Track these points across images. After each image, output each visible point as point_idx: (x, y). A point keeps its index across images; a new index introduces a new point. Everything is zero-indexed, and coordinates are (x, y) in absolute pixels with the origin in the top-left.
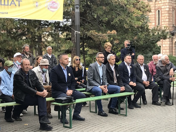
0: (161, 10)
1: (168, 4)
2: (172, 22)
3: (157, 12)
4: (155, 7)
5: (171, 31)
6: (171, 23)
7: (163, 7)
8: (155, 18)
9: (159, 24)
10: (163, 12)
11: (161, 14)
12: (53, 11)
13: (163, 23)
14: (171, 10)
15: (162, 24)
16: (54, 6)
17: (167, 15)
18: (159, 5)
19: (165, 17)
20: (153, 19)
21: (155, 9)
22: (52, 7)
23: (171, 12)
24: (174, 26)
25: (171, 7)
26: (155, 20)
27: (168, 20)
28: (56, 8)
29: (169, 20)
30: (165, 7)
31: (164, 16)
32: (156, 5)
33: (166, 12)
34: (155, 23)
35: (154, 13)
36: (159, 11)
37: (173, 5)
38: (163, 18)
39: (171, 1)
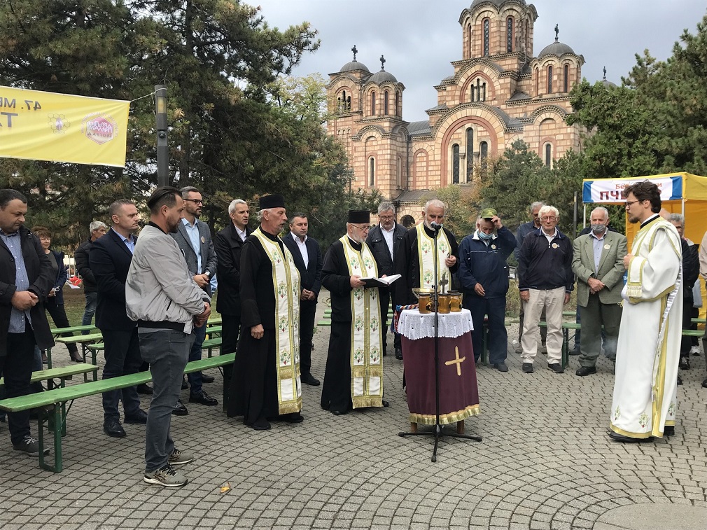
0: (376, 158)
1: (389, 147)
2: (397, 180)
3: (369, 161)
4: (366, 151)
5: (395, 197)
6: (394, 182)
7: (380, 153)
8: (366, 172)
9: (372, 184)
10: (379, 163)
11: (377, 165)
12: (100, 143)
13: (379, 182)
14: (395, 158)
15: (378, 184)
16: (104, 129)
17: (387, 167)
18: (372, 149)
19: (384, 172)
20: (363, 173)
21: (365, 156)
22: (96, 132)
23: (394, 163)
24: (400, 188)
25: (395, 153)
26: (366, 176)
27: (388, 177)
28: (108, 135)
29: (391, 178)
30: (384, 152)
31: (382, 170)
32: (368, 149)
33: (386, 162)
34: (366, 181)
35: (363, 164)
36: (373, 159)
37: (398, 150)
38: (379, 173)
39: (394, 141)
